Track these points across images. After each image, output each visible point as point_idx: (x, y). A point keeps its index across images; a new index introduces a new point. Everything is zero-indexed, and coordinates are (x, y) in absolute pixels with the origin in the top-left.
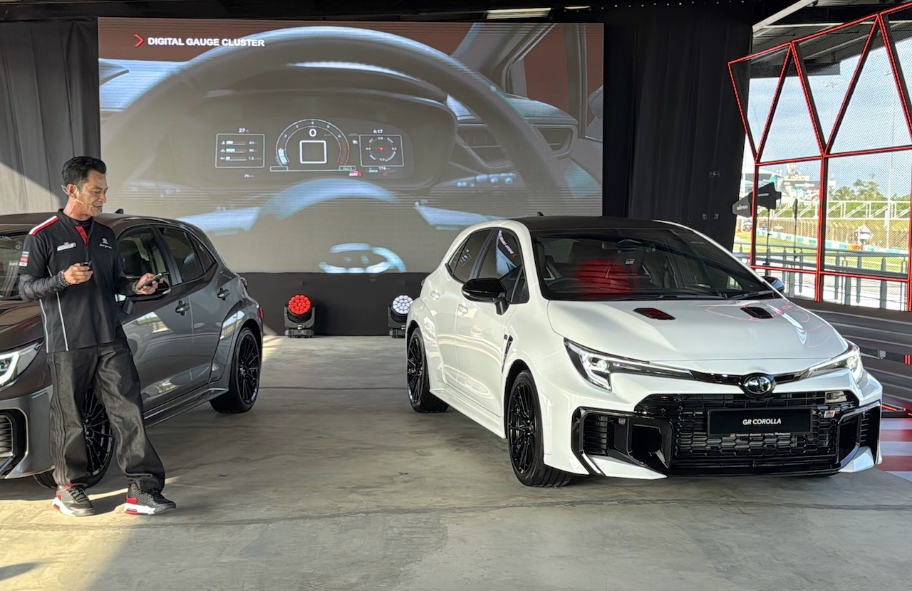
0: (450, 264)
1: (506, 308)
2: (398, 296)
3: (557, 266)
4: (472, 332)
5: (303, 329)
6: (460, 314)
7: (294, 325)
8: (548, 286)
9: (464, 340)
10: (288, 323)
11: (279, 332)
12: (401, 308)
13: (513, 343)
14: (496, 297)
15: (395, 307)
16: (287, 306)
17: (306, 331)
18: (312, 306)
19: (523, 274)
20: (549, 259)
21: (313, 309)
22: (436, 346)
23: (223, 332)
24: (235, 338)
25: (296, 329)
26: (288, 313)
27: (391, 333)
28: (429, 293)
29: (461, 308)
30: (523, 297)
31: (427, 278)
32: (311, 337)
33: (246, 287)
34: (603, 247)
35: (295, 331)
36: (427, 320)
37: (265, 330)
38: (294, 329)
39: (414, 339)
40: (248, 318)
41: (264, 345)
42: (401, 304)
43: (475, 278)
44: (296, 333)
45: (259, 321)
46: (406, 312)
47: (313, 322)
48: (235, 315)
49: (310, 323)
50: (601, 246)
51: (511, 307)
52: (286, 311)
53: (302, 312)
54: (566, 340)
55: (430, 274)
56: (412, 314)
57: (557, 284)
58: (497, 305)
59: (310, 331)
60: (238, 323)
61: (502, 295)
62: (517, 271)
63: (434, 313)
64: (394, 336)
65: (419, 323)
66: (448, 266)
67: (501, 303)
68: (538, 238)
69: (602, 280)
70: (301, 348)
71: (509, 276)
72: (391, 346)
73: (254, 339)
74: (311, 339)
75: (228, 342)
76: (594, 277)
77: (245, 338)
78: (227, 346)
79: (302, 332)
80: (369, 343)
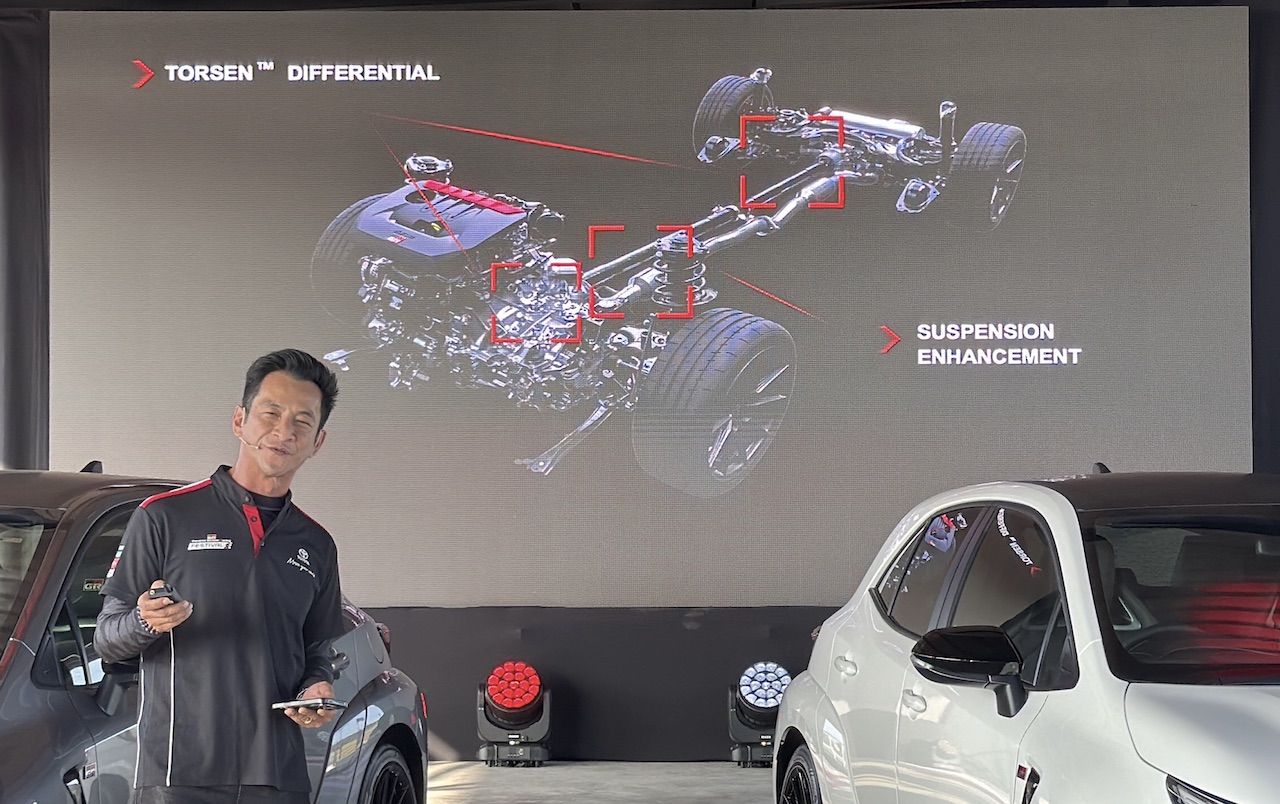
0: (880, 590)
1: (1021, 701)
2: (752, 664)
3: (1147, 595)
4: (936, 758)
5: (522, 744)
6: (907, 712)
7: (499, 734)
8: (1124, 645)
9: (914, 773)
10: (487, 730)
11: (466, 753)
12: (760, 692)
13: (1040, 787)
14: (996, 673)
15: (745, 690)
16: (483, 687)
17: (528, 749)
18: (543, 687)
19: (1063, 616)
20: (1124, 576)
21: (547, 696)
22: (848, 789)
23: (332, 754)
24: (361, 770)
25: (506, 747)
26: (486, 703)
27: (736, 754)
28: (831, 658)
29: (909, 698)
30: (1064, 675)
31: (828, 625)
32: (541, 764)
33: (387, 646)
34: (1260, 549)
35: (502, 748)
36: (828, 727)
37: (434, 744)
38: (499, 743)
39: (794, 774)
40: (392, 722)
41: (430, 784)
42: (759, 684)
43: (944, 625)
44: (505, 754)
45: (417, 726)
46: (772, 703)
47: (547, 727)
48: (362, 712)
49: (540, 729)
50: (1254, 548)
51: (1034, 697)
52: (480, 701)
53: (518, 703)
54: (1172, 782)
55: (836, 609)
56: (789, 712)
57: (1149, 640)
58: (1000, 692)
59: (538, 749)
60: (368, 732)
61: (1012, 667)
62: (1048, 605)
63: (842, 707)
64: (743, 763)
65: (806, 735)
66: (876, 595)
67: (1008, 687)
68: (1097, 527)
69: (1256, 631)
70: (517, 790)
71: (1028, 618)
72: (736, 787)
73: (407, 772)
74: (542, 769)
75: (346, 782)
76: (1237, 623)
77: (385, 771)
78: (344, 790)
79: (521, 751)
80: (681, 778)
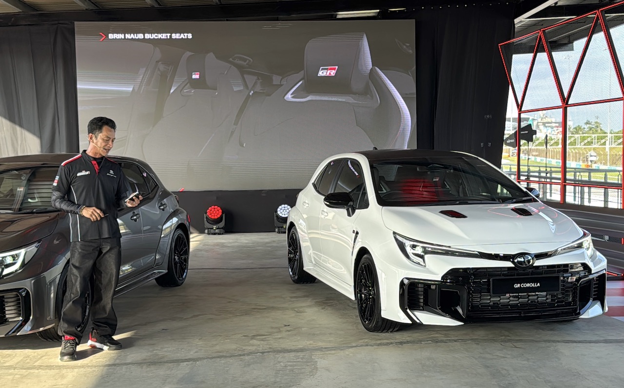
0: (315, 183)
1: (353, 212)
2: (281, 205)
3: (388, 183)
4: (331, 229)
5: (217, 229)
6: (323, 216)
7: (211, 226)
8: (382, 197)
9: (326, 234)
10: (207, 225)
11: (201, 231)
12: (283, 213)
13: (359, 236)
14: (347, 205)
15: (279, 212)
16: (206, 213)
17: (219, 230)
18: (223, 213)
19: (365, 189)
20: (382, 178)
21: (224, 215)
22: (307, 238)
23: (163, 232)
24: (171, 236)
25: (213, 228)
26: (207, 218)
27: (277, 230)
28: (302, 203)
29: (323, 213)
30: (365, 205)
31: (300, 194)
32: (222, 234)
33: (178, 202)
34: (418, 170)
35: (212, 230)
36: (301, 221)
37: (192, 230)
38: (211, 229)
39: (292, 234)
40: (180, 222)
41: (191, 240)
42: (283, 211)
43: (332, 192)
44: (212, 231)
45: (187, 224)
46: (286, 216)
47: (224, 224)
48: (171, 221)
49: (222, 224)
50: (417, 169)
51: (357, 211)
52: (205, 217)
53: (216, 217)
54: (394, 233)
55: (302, 190)
56: (291, 218)
57: (388, 195)
58: (348, 210)
59: (222, 230)
60: (173, 226)
61: (351, 203)
62: (360, 186)
63: (305, 216)
64: (279, 232)
65: (295, 223)
66: (314, 185)
67: (350, 209)
68: (374, 165)
69: (418, 192)
70: (216, 241)
71: (355, 190)
72: (277, 239)
73: (184, 236)
74: (223, 235)
75: (167, 239)
76: (413, 190)
77: (178, 236)
78: (166, 242)
79: (217, 231)
80: (262, 237)
